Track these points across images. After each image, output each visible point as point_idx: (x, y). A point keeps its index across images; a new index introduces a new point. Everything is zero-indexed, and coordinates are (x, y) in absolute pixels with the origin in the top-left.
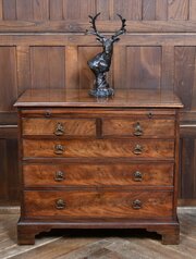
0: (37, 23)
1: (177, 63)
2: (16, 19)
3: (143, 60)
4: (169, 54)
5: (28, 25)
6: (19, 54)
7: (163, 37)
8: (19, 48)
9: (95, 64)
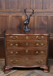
0: (15, 10)
1: (51, 21)
2: (9, 9)
3: (42, 20)
4: (49, 18)
5: (12, 10)
6: (9, 18)
7: (48, 14)
8: (9, 16)
9: (25, 22)
